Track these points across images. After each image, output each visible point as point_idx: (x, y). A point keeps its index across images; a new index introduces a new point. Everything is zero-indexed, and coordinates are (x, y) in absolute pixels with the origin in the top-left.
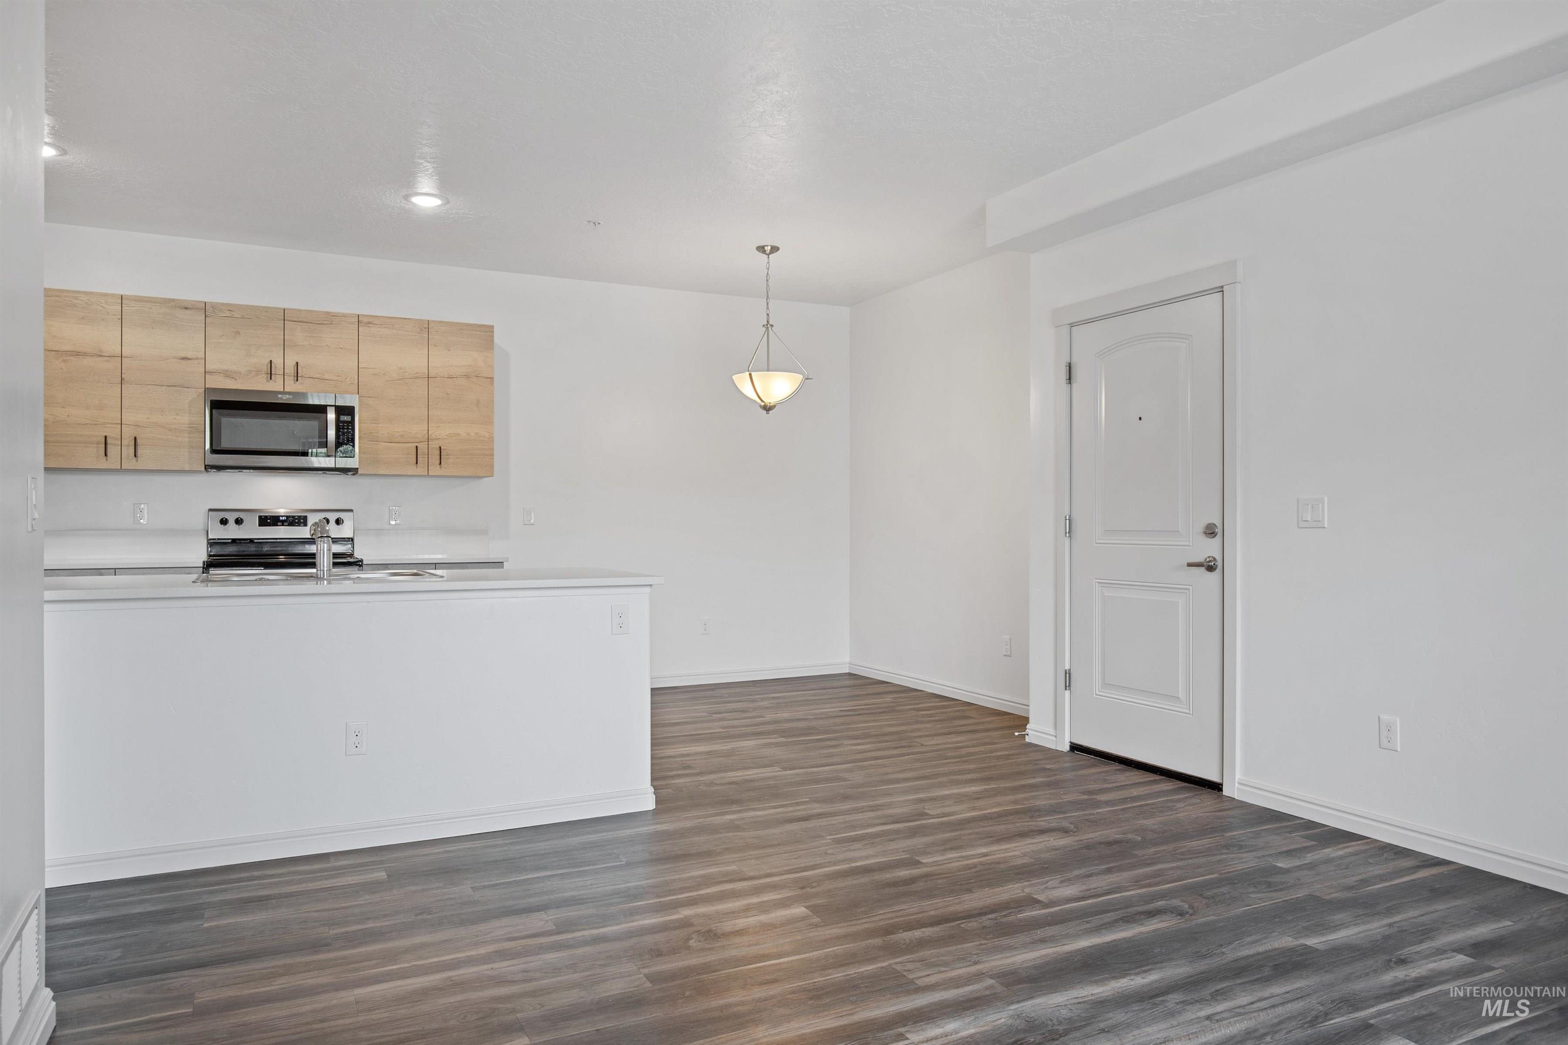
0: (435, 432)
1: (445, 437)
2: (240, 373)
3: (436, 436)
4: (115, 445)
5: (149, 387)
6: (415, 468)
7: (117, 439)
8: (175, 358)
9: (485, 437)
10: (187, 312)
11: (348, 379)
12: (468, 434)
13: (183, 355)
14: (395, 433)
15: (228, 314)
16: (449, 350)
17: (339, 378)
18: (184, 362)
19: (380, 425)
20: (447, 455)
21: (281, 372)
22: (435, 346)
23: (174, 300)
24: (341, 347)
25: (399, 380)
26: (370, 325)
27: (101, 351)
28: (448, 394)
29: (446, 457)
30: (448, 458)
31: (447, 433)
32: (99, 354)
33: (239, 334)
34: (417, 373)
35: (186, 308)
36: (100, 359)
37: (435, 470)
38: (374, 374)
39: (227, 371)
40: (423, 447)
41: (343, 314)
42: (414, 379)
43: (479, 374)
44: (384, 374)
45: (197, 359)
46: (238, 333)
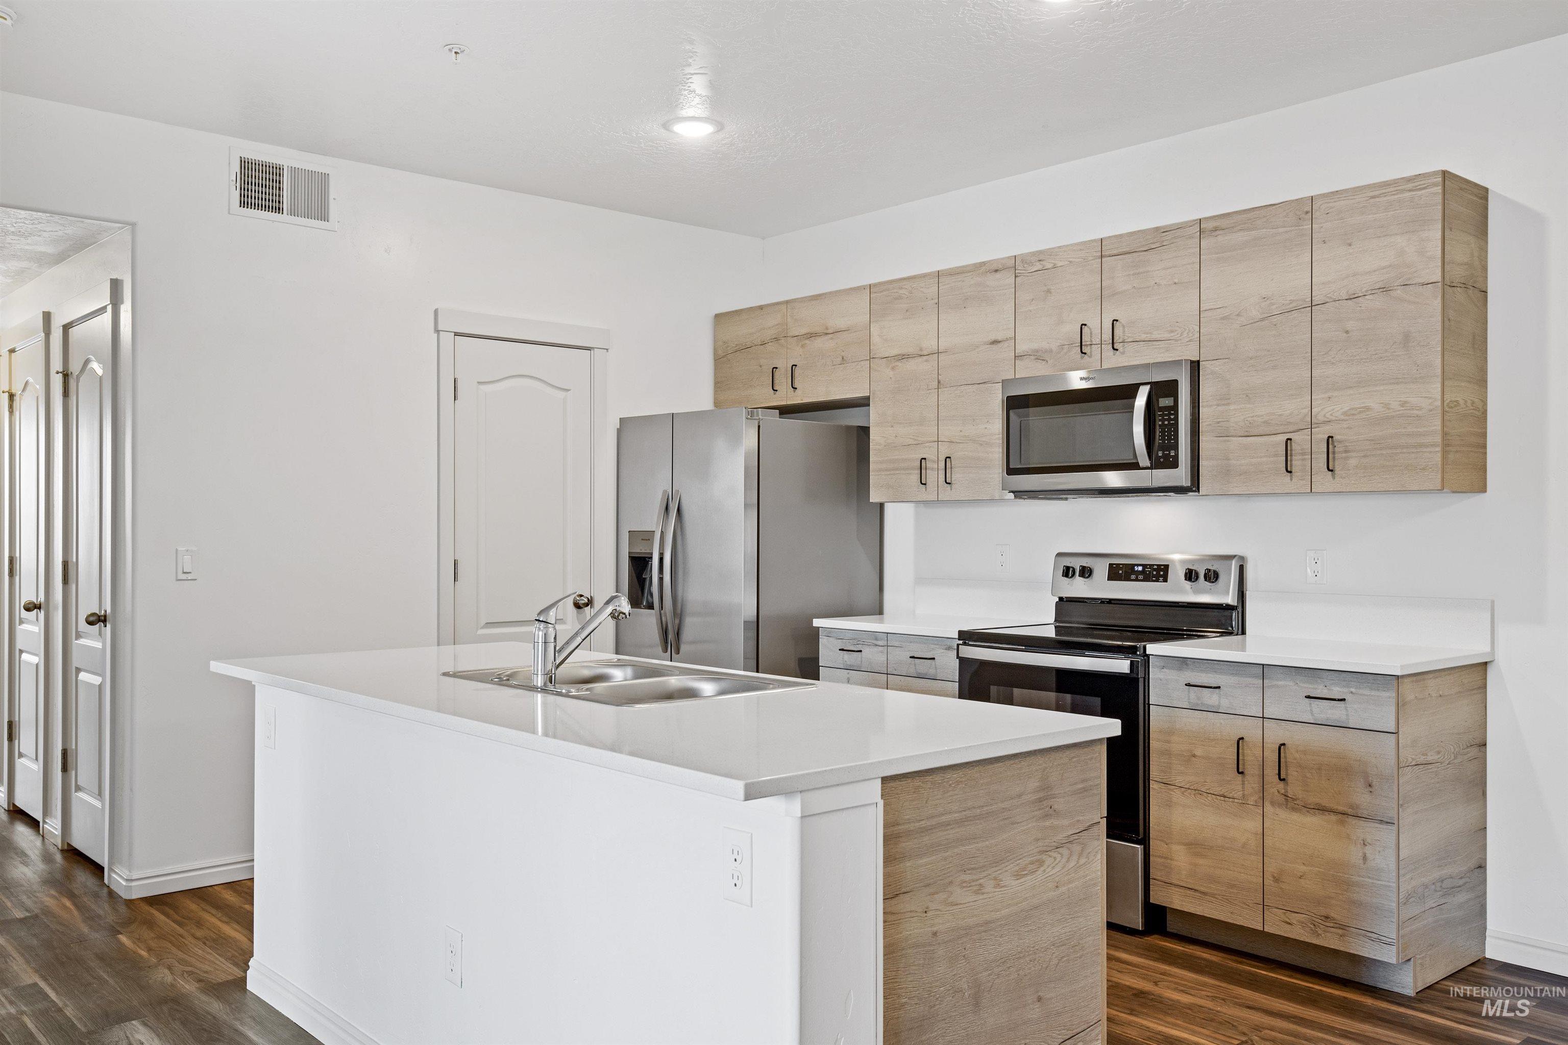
0: (1322, 410)
1: (1343, 417)
2: (1051, 351)
3: (1324, 416)
4: (932, 469)
5: (962, 388)
6: (1290, 481)
7: (934, 462)
8: (985, 343)
9: (1421, 409)
10: (998, 275)
11: (1185, 334)
12: (1387, 406)
13: (993, 337)
14: (1255, 418)
15: (1038, 266)
16: (1350, 245)
17: (1172, 335)
18: (994, 347)
19: (1232, 407)
20: (1346, 452)
21: (1098, 340)
22: (1324, 242)
23: (983, 264)
24: (1176, 281)
25: (1262, 320)
26: (1218, 232)
27: (921, 350)
28: (1347, 332)
29: (1344, 455)
30: (1347, 458)
31: (1346, 409)
32: (920, 353)
33: (1050, 293)
34: (1292, 301)
35: (996, 271)
36: (920, 359)
37: (1323, 480)
38: (1223, 319)
39: (1037, 351)
40: (1300, 440)
41: (1178, 224)
42: (1286, 314)
43: (1409, 279)
44: (1238, 315)
45: (1007, 339)
46: (1049, 291)
